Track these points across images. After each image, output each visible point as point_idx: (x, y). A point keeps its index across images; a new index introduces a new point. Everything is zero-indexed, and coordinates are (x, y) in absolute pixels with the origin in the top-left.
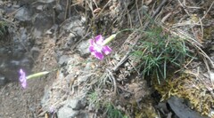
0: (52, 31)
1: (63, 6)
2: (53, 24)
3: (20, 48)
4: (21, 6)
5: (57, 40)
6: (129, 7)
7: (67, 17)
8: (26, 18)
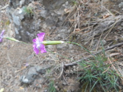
0: (52, 28)
1: (64, 19)
2: (54, 25)
3: (33, 28)
4: (45, 9)
5: (51, 34)
6: (95, 37)
7: (62, 26)
8: (44, 16)
